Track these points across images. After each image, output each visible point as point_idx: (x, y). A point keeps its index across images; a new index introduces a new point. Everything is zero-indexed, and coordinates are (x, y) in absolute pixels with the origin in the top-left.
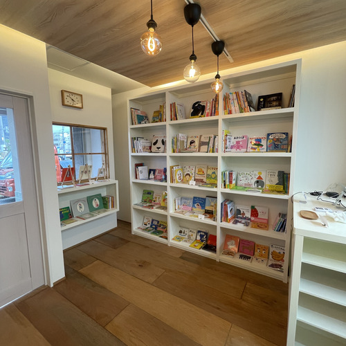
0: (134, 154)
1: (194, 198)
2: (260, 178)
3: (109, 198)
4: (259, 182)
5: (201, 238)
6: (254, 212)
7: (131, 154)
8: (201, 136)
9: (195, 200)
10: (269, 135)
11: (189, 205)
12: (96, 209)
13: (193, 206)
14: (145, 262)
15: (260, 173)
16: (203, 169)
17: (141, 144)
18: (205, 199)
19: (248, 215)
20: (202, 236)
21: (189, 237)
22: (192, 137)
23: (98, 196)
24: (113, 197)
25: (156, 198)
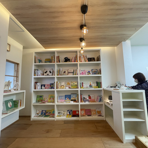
0: (35, 77)
1: (65, 95)
2: (90, 84)
3: (18, 101)
4: (91, 86)
5: (69, 113)
6: (90, 97)
7: (33, 77)
8: (68, 70)
9: (66, 96)
10: (92, 70)
11: (63, 99)
12: (10, 108)
13: (65, 99)
14: (48, 130)
15: (90, 83)
16: (69, 83)
17: (40, 72)
18: (70, 95)
19: (88, 99)
20: (69, 112)
21: (64, 114)
22: (64, 70)
23: (11, 100)
24: (21, 100)
25: (45, 99)
